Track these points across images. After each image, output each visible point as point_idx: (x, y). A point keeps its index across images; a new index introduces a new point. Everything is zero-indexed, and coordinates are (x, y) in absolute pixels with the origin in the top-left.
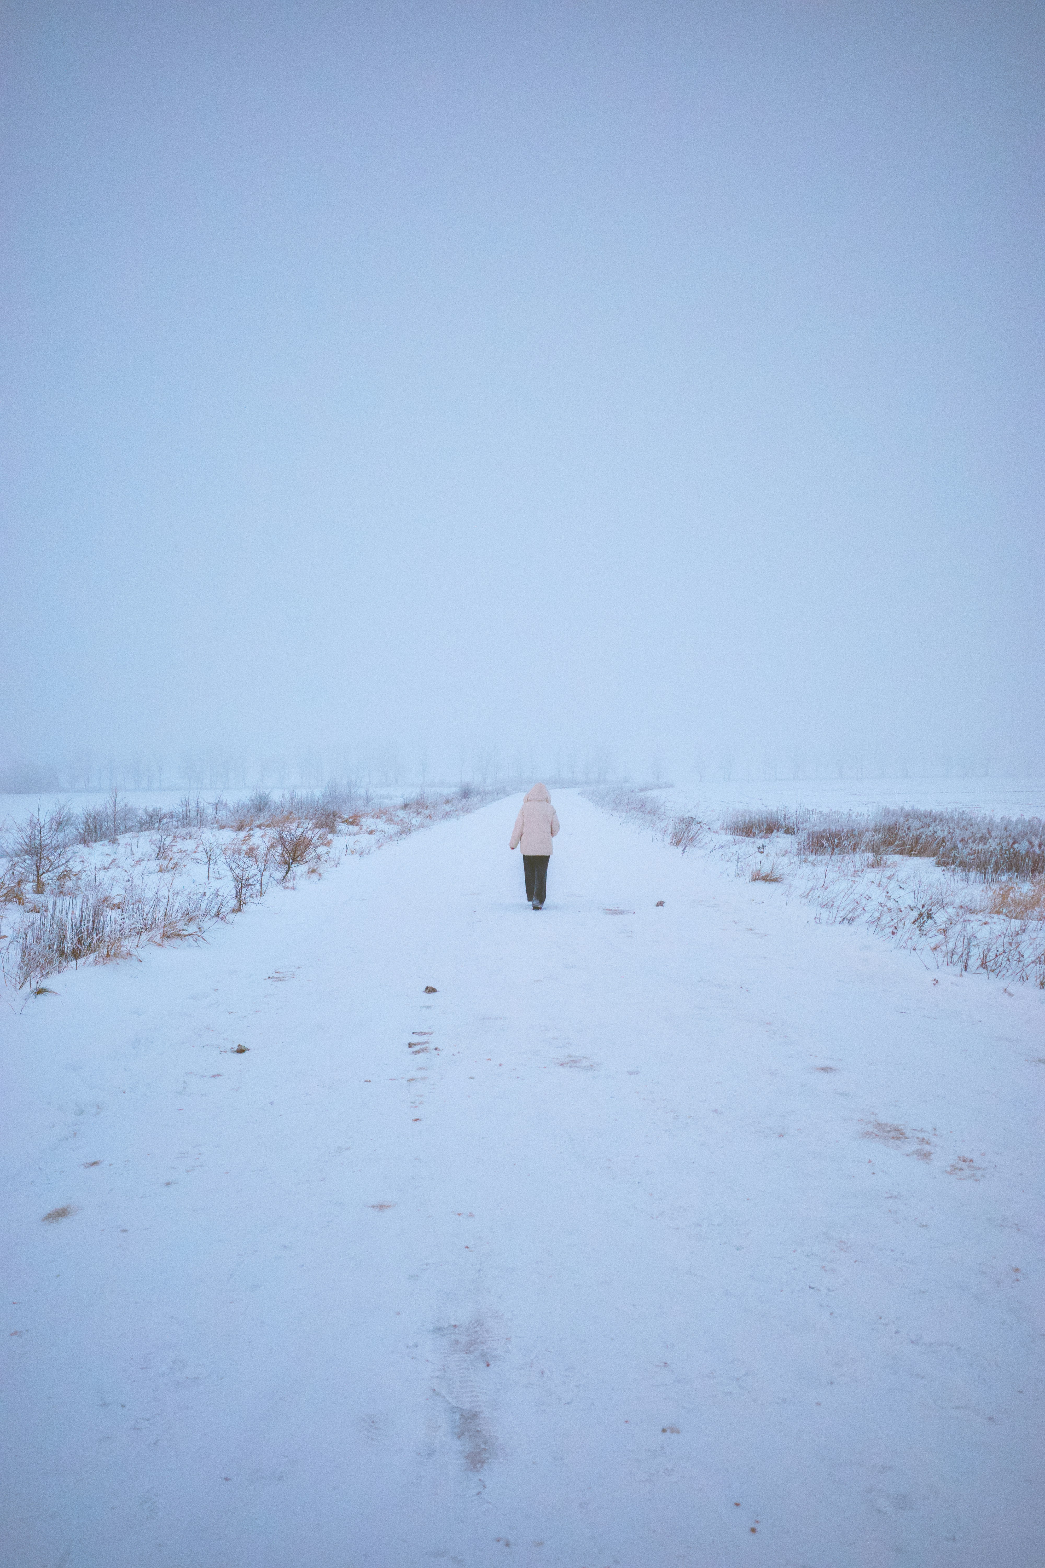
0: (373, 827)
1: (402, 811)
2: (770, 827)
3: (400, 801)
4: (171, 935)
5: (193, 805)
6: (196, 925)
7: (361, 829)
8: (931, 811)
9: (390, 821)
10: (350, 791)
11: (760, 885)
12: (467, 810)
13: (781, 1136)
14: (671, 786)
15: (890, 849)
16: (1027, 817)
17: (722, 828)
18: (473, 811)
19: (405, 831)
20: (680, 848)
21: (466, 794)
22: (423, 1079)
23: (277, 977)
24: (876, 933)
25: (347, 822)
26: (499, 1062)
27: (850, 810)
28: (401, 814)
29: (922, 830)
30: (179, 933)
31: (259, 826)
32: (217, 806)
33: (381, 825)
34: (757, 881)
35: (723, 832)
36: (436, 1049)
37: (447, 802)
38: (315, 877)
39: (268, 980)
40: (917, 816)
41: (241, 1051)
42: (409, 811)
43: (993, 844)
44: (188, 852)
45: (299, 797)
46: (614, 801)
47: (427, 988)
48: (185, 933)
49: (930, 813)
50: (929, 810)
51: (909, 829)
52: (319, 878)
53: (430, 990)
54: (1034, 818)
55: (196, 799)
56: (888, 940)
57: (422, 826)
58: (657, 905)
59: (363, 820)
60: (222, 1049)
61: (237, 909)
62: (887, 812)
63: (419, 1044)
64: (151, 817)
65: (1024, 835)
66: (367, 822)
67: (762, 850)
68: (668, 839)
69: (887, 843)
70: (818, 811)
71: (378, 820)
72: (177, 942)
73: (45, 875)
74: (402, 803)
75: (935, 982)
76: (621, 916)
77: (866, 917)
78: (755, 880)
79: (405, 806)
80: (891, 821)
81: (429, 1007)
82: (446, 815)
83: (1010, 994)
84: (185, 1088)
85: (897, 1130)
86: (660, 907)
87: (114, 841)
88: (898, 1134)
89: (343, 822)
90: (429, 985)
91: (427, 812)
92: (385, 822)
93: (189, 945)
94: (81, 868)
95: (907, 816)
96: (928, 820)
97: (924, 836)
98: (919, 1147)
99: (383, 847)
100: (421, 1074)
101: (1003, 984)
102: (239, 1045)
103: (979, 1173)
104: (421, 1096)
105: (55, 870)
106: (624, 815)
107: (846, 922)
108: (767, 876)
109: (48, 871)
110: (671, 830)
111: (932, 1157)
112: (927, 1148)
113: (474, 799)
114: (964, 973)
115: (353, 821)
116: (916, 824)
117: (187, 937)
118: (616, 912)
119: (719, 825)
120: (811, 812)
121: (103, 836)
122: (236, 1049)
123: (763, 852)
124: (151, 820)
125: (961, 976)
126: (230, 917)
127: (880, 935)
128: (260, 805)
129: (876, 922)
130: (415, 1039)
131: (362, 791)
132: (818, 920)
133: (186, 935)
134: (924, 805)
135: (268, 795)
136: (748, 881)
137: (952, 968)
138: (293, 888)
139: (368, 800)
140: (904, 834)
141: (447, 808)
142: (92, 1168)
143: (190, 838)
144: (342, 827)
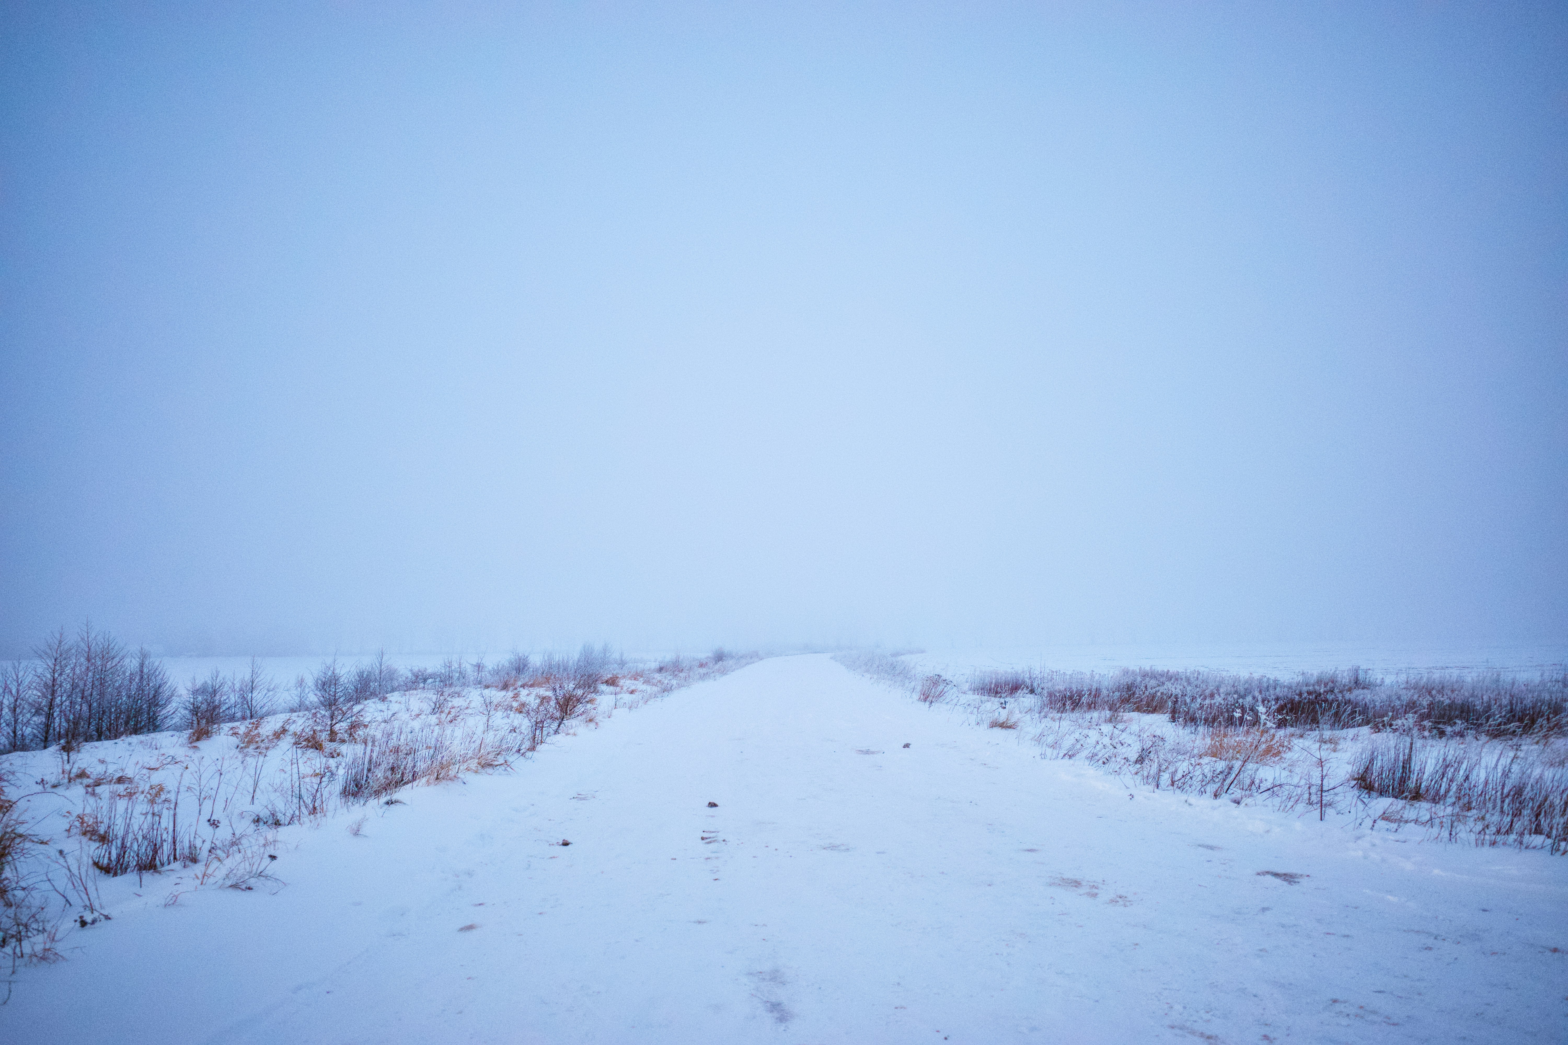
0: (633, 688)
1: (658, 674)
2: (1014, 687)
3: (654, 665)
4: (487, 765)
5: (455, 666)
6: (503, 758)
7: (622, 689)
8: (1168, 671)
9: (647, 682)
10: (605, 655)
11: (997, 731)
12: (724, 672)
13: (990, 885)
14: (923, 652)
15: (1127, 706)
16: (1256, 676)
17: (970, 689)
18: (728, 673)
19: (667, 690)
20: (927, 703)
21: (720, 657)
22: (717, 858)
23: (579, 797)
24: (1091, 764)
25: (607, 682)
26: (776, 847)
27: (1093, 671)
28: (658, 676)
29: (1157, 689)
30: (491, 763)
31: (523, 686)
32: (479, 667)
33: (640, 685)
34: (994, 728)
35: (971, 692)
36: (724, 841)
37: (701, 665)
38: (592, 725)
39: (573, 800)
40: (1153, 675)
41: (566, 844)
42: (664, 674)
43: (1218, 700)
44: (462, 708)
45: (557, 660)
46: (866, 664)
47: (710, 803)
48: (496, 763)
49: (1167, 673)
50: (1166, 670)
51: (1146, 687)
52: (596, 727)
53: (713, 805)
54: (1262, 676)
55: (458, 661)
56: (1100, 769)
57: (680, 686)
58: (904, 747)
59: (621, 682)
60: (551, 843)
61: (532, 749)
62: (1126, 672)
63: (710, 838)
64: (417, 677)
65: (1248, 692)
66: (626, 683)
67: (1004, 706)
68: (916, 696)
69: (1125, 701)
70: (1062, 672)
71: (636, 682)
72: (490, 770)
73: (337, 725)
74: (658, 667)
75: (1131, 797)
76: (871, 755)
77: (1085, 753)
78: (992, 727)
79: (661, 670)
80: (1129, 680)
81: (712, 816)
82: (703, 677)
83: (1190, 805)
84: (529, 866)
85: (1076, 882)
86: (906, 748)
87: (384, 699)
88: (1077, 884)
89: (602, 683)
90: (711, 802)
91: (682, 675)
92: (643, 683)
93: (500, 774)
94: (370, 719)
95: (1145, 675)
96: (1164, 679)
97: (1159, 694)
98: (1090, 890)
99: (649, 702)
100: (713, 855)
101: (1184, 797)
102: (564, 840)
103: (1128, 904)
104: (717, 867)
105: (348, 720)
106: (875, 676)
107: (1067, 757)
108: (1003, 723)
109: (340, 721)
110: (919, 688)
111: (1098, 896)
112: (1096, 891)
113: (730, 663)
114: (1156, 790)
115: (612, 682)
116: (1153, 682)
117: (498, 767)
118: (867, 752)
119: (967, 687)
120: (1055, 674)
121: (373, 694)
122: (561, 843)
123: (1005, 708)
124: (416, 679)
125: (1154, 792)
126: (529, 754)
127: (1095, 765)
128: (520, 667)
129: (1092, 757)
130: (705, 835)
131: (616, 656)
132: (1043, 756)
133: (497, 765)
134: (1161, 666)
135: (527, 657)
136: (986, 728)
137: (1147, 786)
138: (575, 735)
139: (622, 664)
140: (1141, 692)
141: (702, 671)
142: (479, 907)
143: (458, 697)
144: (603, 687)
